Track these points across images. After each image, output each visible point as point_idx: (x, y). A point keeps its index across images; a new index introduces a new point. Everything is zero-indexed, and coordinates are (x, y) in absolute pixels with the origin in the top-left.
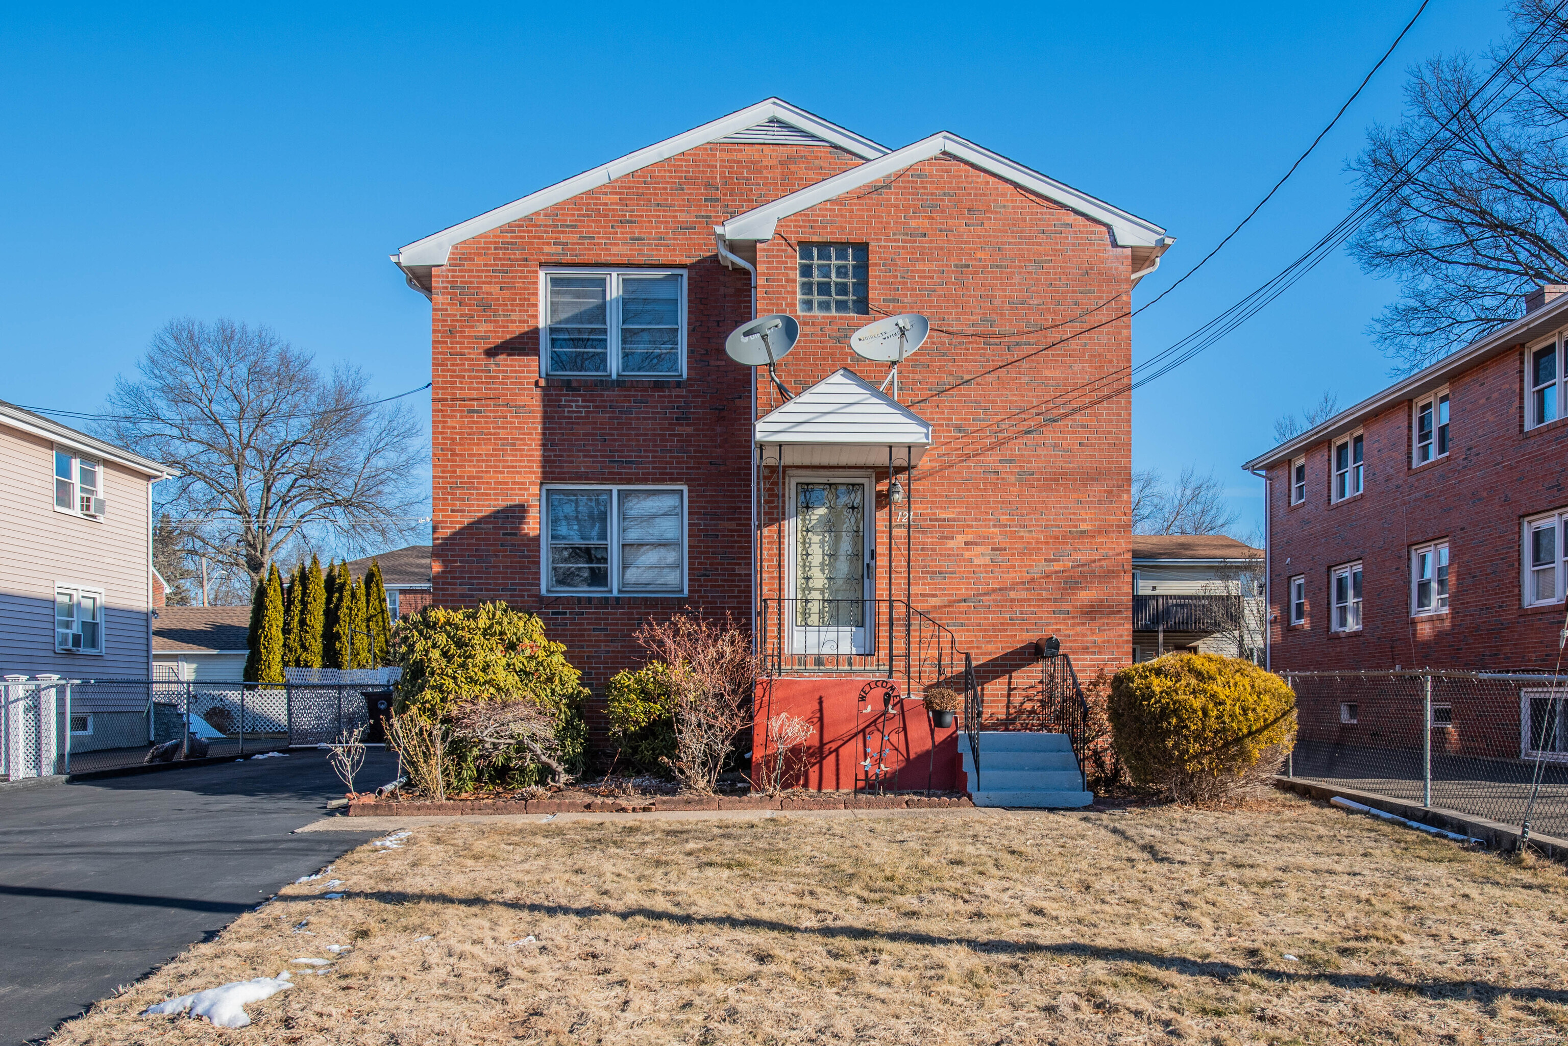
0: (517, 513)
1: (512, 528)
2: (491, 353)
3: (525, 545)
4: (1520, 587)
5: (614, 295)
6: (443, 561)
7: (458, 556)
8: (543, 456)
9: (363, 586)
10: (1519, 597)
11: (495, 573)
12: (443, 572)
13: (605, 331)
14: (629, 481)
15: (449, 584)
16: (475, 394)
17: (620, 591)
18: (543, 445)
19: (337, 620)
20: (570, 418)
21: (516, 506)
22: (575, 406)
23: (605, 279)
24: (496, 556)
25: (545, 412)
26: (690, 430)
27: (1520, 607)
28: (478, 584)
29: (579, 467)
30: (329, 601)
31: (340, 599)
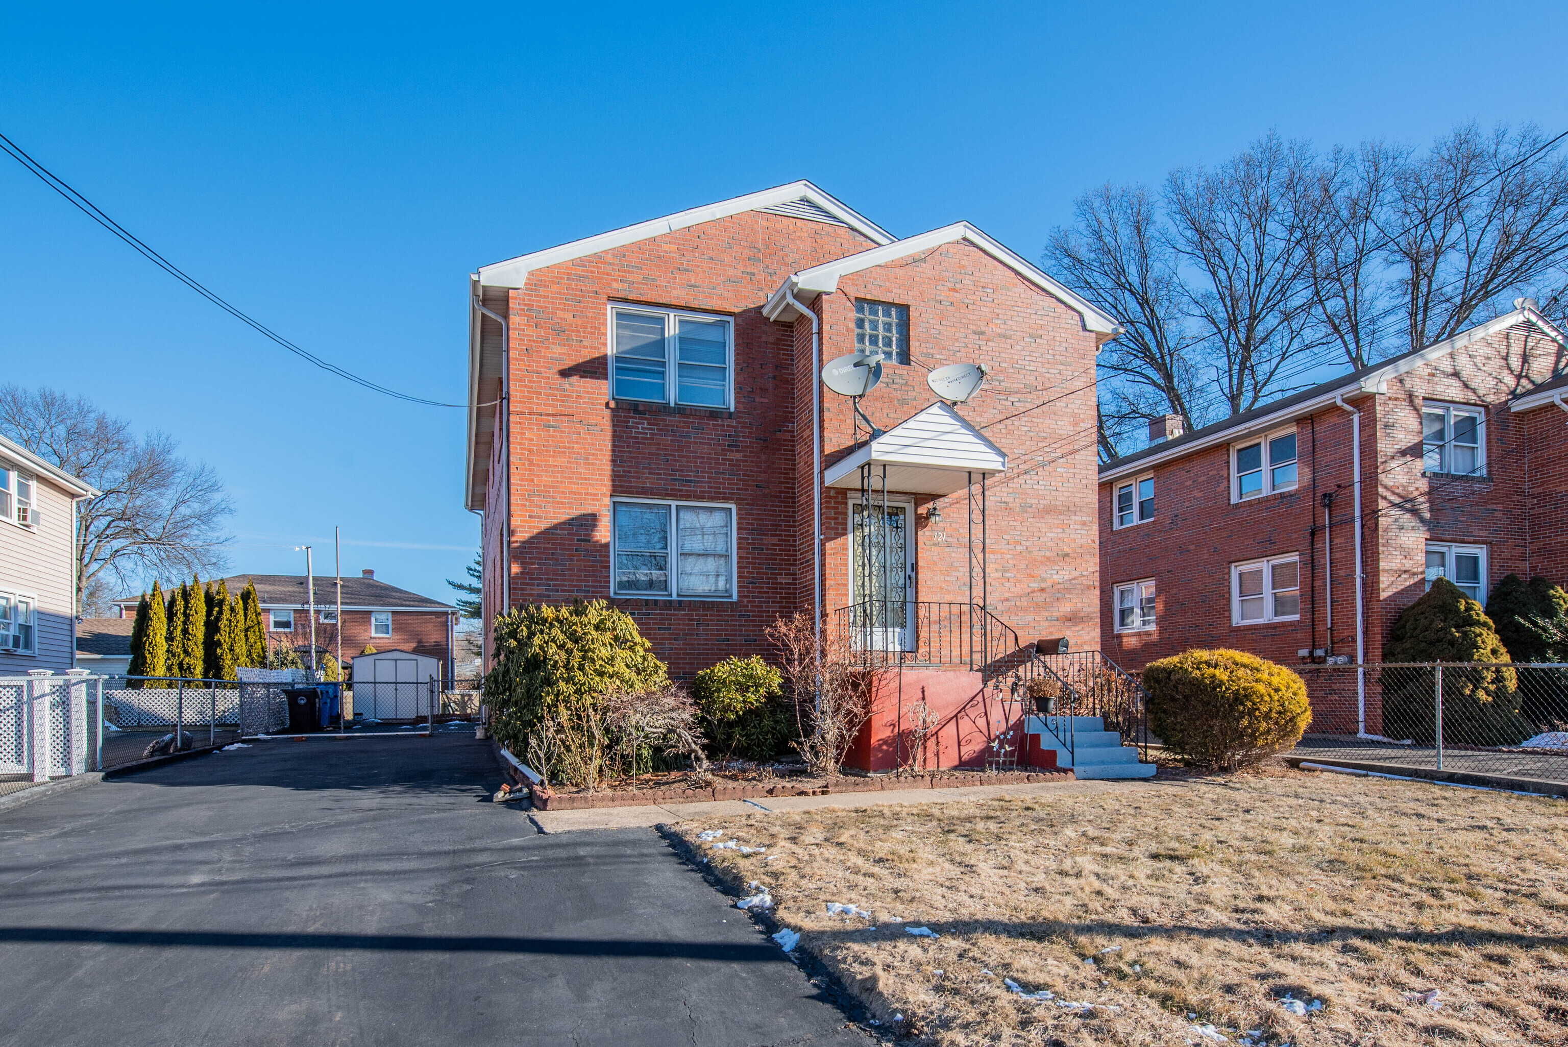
0: (589, 521)
1: (585, 535)
2: (565, 373)
3: (598, 551)
4: (1230, 609)
5: (672, 333)
6: (522, 563)
7: (536, 558)
8: (613, 470)
9: (241, 602)
10: (1229, 617)
11: (570, 576)
12: (522, 573)
13: (663, 364)
14: (688, 498)
15: (527, 584)
16: (551, 410)
17: (678, 595)
18: (613, 461)
20: (637, 438)
21: (589, 515)
22: (642, 427)
23: (663, 319)
24: (571, 560)
25: (614, 431)
26: (739, 456)
27: (1230, 625)
28: (554, 585)
29: (645, 483)
30: (209, 613)
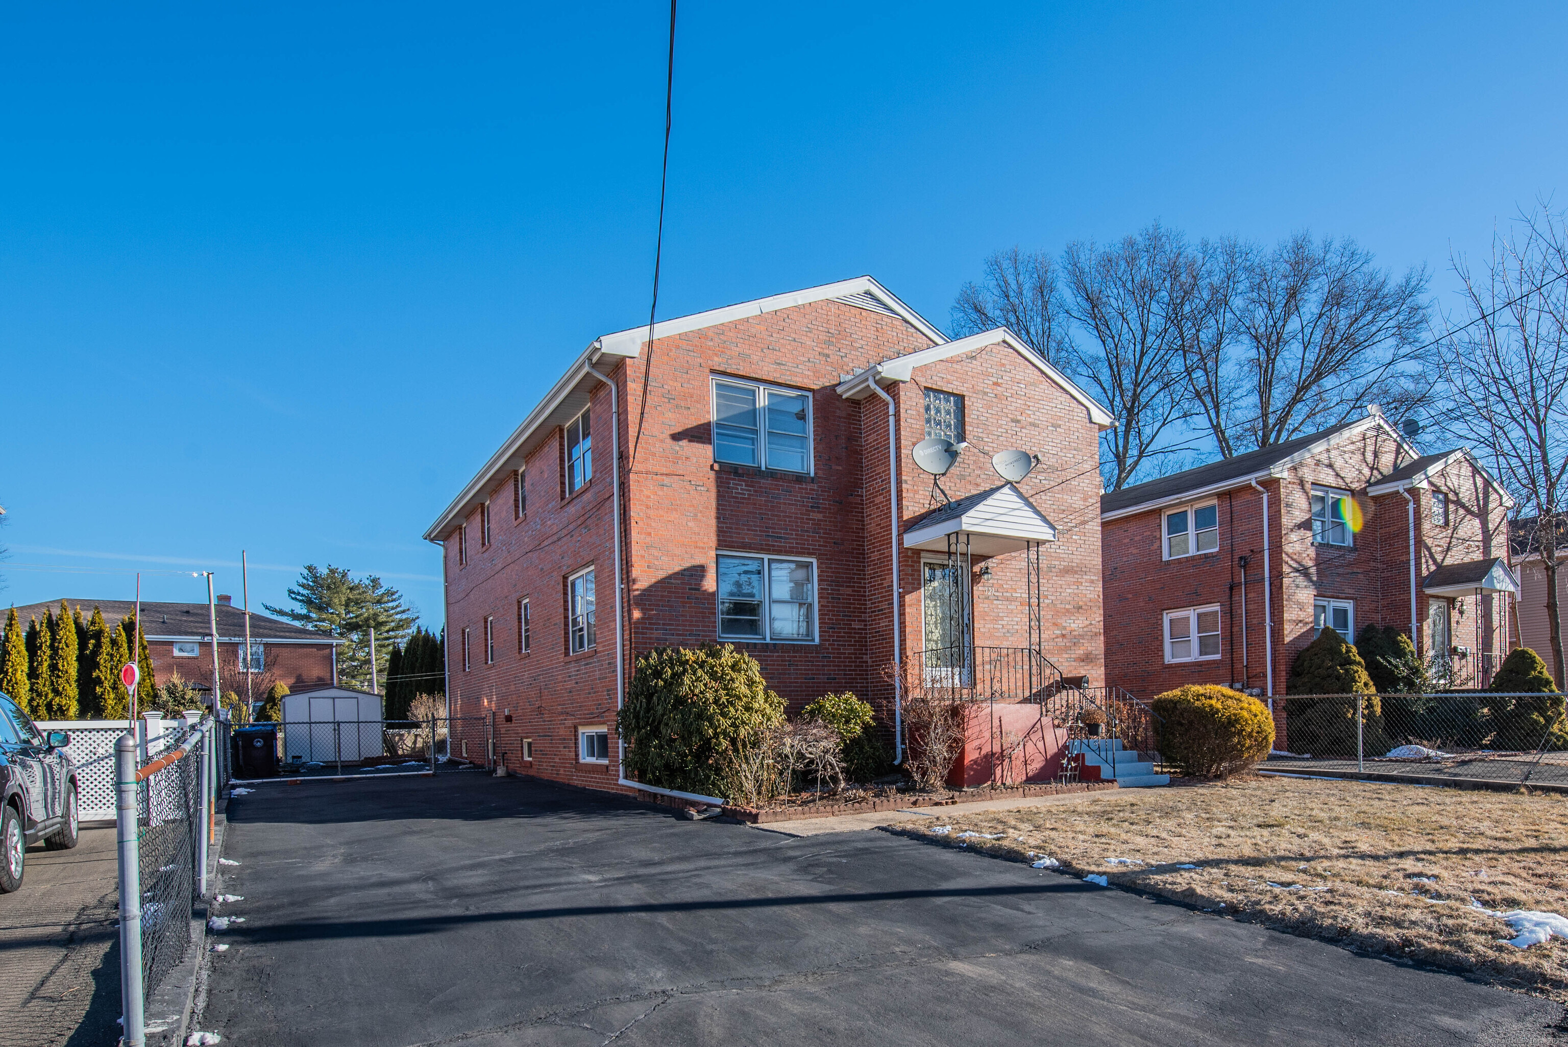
0: (698, 572)
1: (695, 584)
2: (676, 437)
3: (705, 599)
4: (1162, 651)
5: (762, 404)
6: (642, 609)
7: (654, 605)
8: (718, 527)
10: (1162, 656)
11: (683, 621)
12: (642, 618)
13: (755, 432)
14: (779, 552)
15: (647, 628)
16: (664, 471)
17: (771, 639)
18: (718, 518)
19: (97, 666)
20: (737, 498)
21: (698, 566)
22: (740, 488)
23: (754, 391)
24: (684, 607)
25: (718, 491)
26: (820, 516)
27: (1163, 663)
28: (670, 630)
29: (744, 538)
30: (82, 645)
31: (98, 645)
